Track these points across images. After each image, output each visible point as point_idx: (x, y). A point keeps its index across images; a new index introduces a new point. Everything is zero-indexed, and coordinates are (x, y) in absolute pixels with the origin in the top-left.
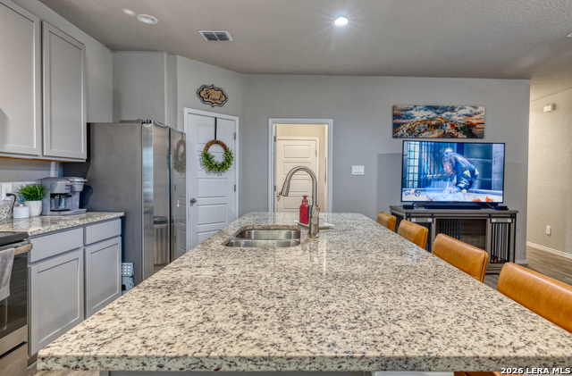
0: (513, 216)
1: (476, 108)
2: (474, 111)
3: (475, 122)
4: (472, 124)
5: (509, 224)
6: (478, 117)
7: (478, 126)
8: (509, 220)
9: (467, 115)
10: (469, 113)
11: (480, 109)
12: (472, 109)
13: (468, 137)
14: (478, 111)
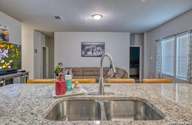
0: (28, 74)
1: (6, 27)
2: (5, 28)
3: (6, 34)
4: (4, 34)
5: (27, 77)
6: (7, 31)
7: (7, 36)
8: (27, 76)
9: (2, 30)
10: (3, 29)
11: (7, 28)
12: (4, 27)
13: (3, 40)
14: (7, 29)
